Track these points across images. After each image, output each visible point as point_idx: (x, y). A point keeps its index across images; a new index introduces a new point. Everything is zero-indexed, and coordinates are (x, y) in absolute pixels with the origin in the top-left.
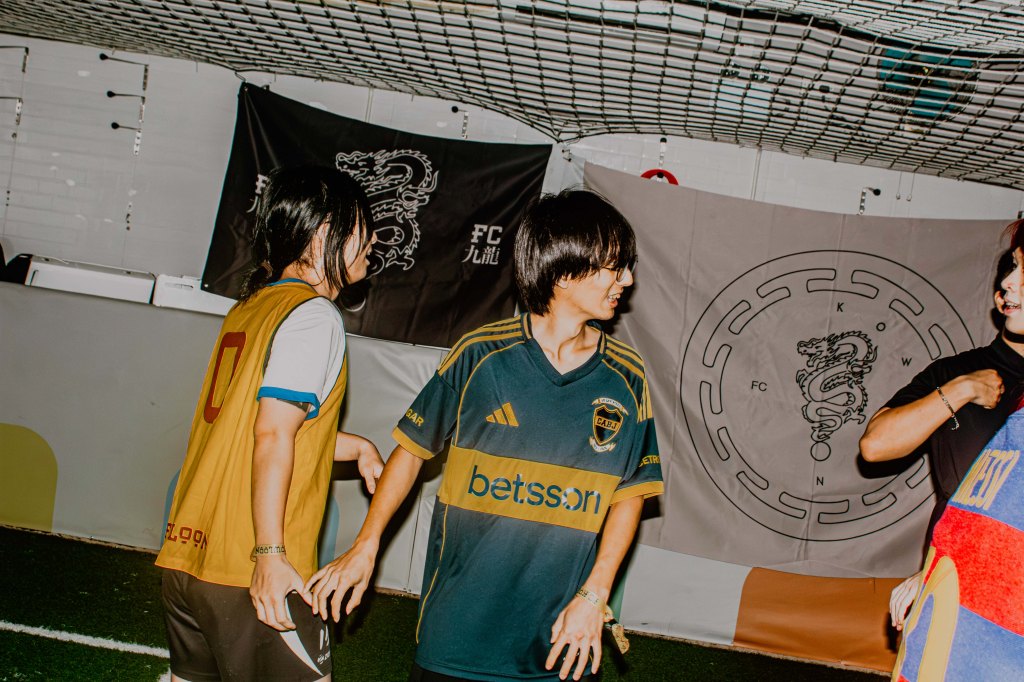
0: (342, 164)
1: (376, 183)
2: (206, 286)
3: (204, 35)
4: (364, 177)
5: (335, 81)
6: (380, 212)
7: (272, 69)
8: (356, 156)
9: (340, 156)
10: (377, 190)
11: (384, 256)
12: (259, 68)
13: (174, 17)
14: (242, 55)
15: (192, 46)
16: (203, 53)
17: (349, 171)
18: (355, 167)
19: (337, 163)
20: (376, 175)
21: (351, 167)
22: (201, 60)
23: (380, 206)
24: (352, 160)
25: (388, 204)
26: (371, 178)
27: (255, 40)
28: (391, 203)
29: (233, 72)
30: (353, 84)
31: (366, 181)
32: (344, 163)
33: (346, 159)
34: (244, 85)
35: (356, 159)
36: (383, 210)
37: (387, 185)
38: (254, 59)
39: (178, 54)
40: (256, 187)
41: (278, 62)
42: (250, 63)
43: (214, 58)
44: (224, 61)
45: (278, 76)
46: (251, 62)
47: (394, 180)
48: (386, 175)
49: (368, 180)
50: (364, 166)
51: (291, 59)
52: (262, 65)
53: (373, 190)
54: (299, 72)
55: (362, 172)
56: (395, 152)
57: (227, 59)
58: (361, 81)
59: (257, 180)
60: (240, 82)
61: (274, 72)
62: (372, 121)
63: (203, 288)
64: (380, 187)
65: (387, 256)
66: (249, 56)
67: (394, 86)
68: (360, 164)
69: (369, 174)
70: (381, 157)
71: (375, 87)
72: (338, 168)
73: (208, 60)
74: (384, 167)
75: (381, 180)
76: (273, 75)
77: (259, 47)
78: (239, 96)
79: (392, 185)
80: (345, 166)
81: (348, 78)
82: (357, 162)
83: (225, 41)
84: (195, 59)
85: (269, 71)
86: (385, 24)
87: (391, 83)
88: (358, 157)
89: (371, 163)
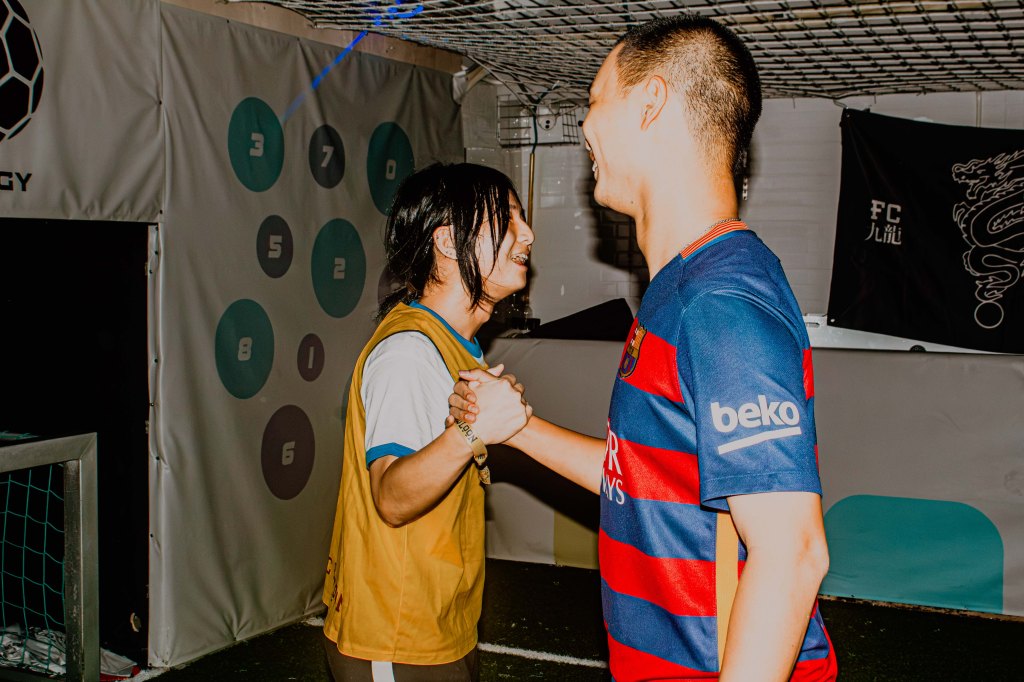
0: (959, 175)
1: (999, 189)
2: (833, 321)
3: (800, 68)
4: (985, 185)
5: (940, 91)
6: (1008, 219)
7: (872, 90)
8: (973, 165)
9: (956, 168)
10: (1001, 196)
11: (1018, 265)
12: (858, 92)
13: (766, 55)
14: (840, 81)
15: (789, 82)
16: (800, 87)
17: (967, 181)
18: (974, 176)
19: (954, 175)
20: (998, 181)
21: (970, 177)
22: (799, 95)
23: (1006, 213)
24: (970, 170)
25: (1015, 209)
26: (993, 185)
27: (852, 63)
28: (1019, 208)
29: (832, 101)
30: (959, 90)
31: (988, 190)
32: (962, 174)
33: (963, 170)
34: (845, 111)
35: (973, 168)
36: (1011, 217)
37: (1011, 189)
38: (853, 83)
39: (774, 94)
40: (871, 213)
41: (879, 82)
42: (849, 89)
43: (814, 91)
44: (822, 91)
45: (879, 98)
46: (850, 86)
47: (1019, 183)
48: (1009, 179)
49: (990, 188)
50: (983, 174)
51: (892, 76)
52: (861, 88)
53: (997, 197)
54: (900, 88)
55: (982, 180)
56: (1016, 153)
57: (826, 88)
58: (968, 86)
59: (872, 205)
60: (841, 110)
61: (873, 94)
62: (984, 125)
63: (829, 323)
64: (1004, 193)
65: (1021, 265)
66: (847, 81)
67: (1005, 83)
68: (979, 172)
69: (989, 181)
70: (1000, 162)
71: (984, 89)
72: (955, 180)
73: (805, 94)
74: (1006, 170)
75: (1005, 185)
76: (872, 97)
77: (858, 69)
78: (841, 124)
79: (1017, 189)
80: (963, 177)
81: (954, 85)
82: (975, 170)
83: (822, 70)
84: (792, 96)
85: (868, 93)
86: (989, 17)
87: (1001, 81)
88: (976, 165)
89: (991, 169)
